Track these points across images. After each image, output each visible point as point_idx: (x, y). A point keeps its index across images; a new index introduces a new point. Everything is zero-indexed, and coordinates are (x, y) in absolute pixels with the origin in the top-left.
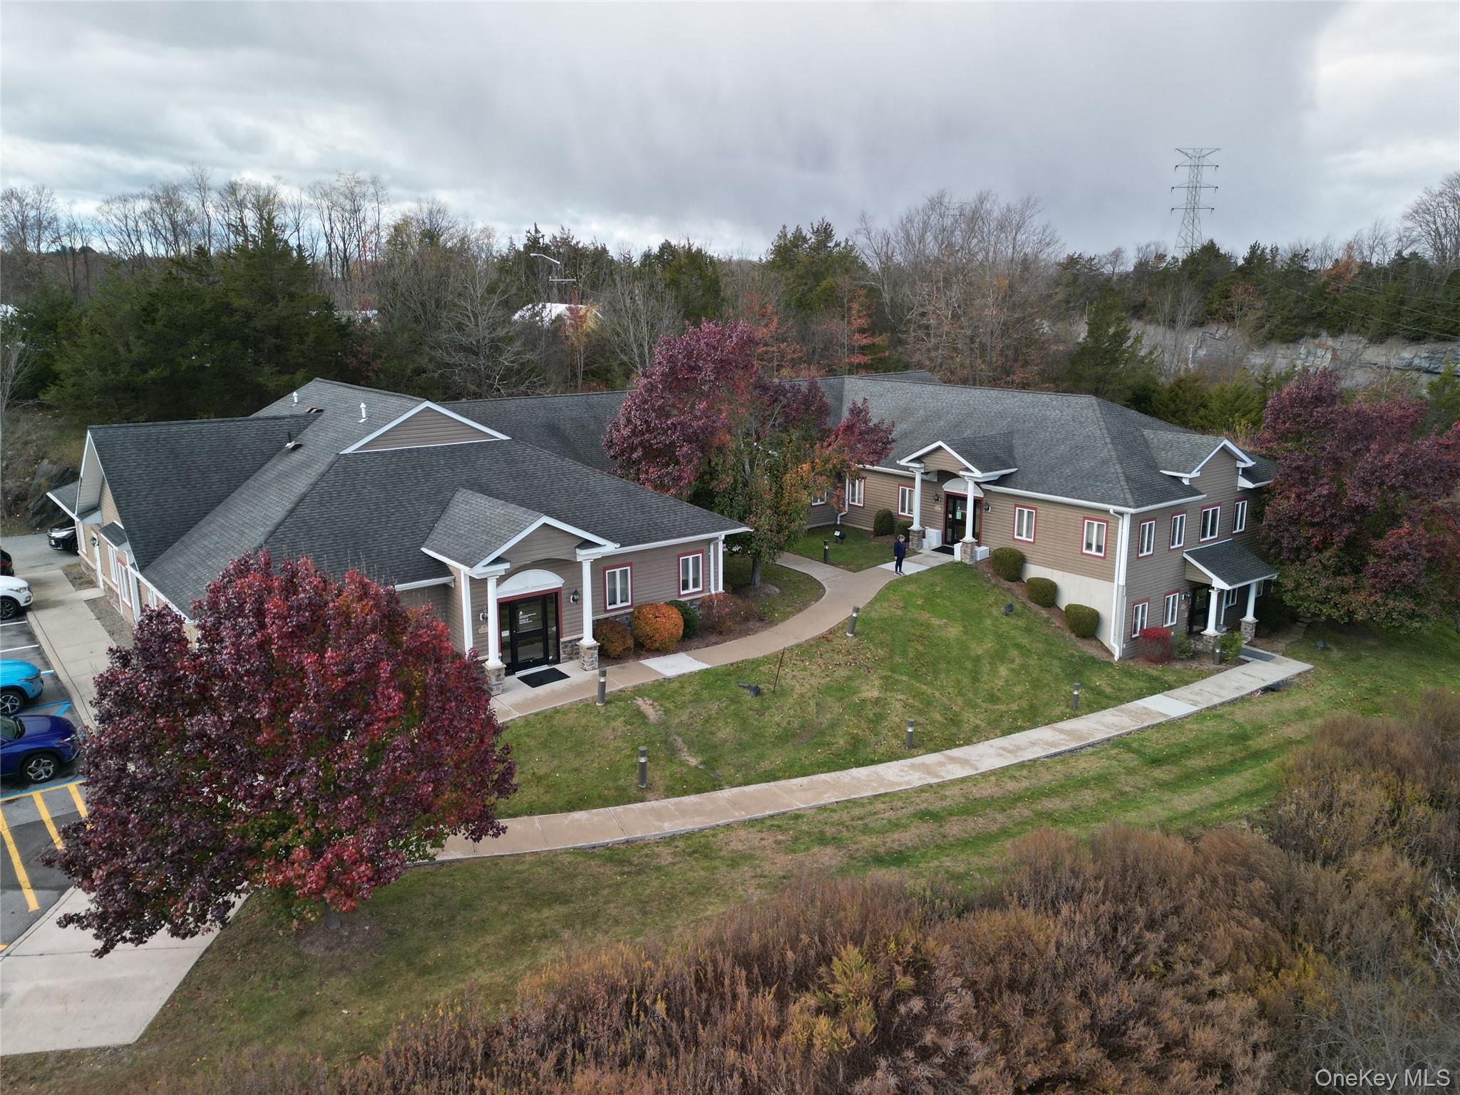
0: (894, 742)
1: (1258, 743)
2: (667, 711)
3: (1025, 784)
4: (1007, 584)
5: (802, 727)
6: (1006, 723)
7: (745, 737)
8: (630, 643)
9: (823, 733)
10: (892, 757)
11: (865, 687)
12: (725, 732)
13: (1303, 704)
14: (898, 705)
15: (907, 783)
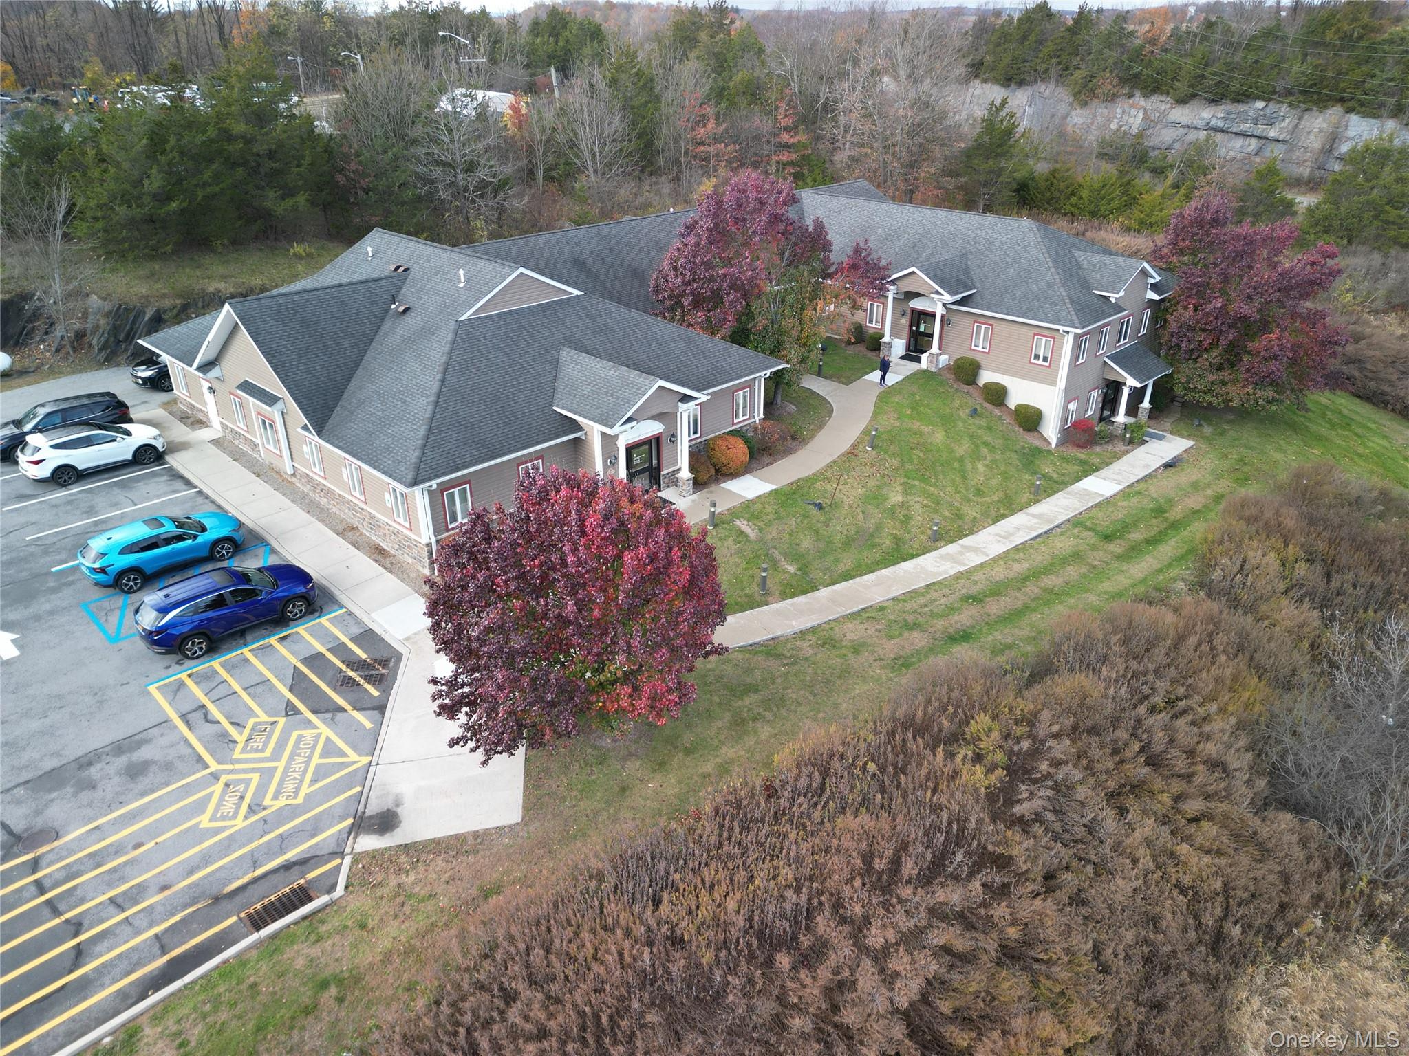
0: (923, 537)
1: (1175, 514)
2: (761, 530)
3: (1026, 565)
4: (966, 388)
5: (857, 532)
6: (993, 513)
7: (822, 546)
8: (713, 471)
9: (872, 536)
10: (925, 551)
11: (892, 494)
12: (806, 543)
13: (1194, 478)
14: (918, 506)
15: (945, 572)
